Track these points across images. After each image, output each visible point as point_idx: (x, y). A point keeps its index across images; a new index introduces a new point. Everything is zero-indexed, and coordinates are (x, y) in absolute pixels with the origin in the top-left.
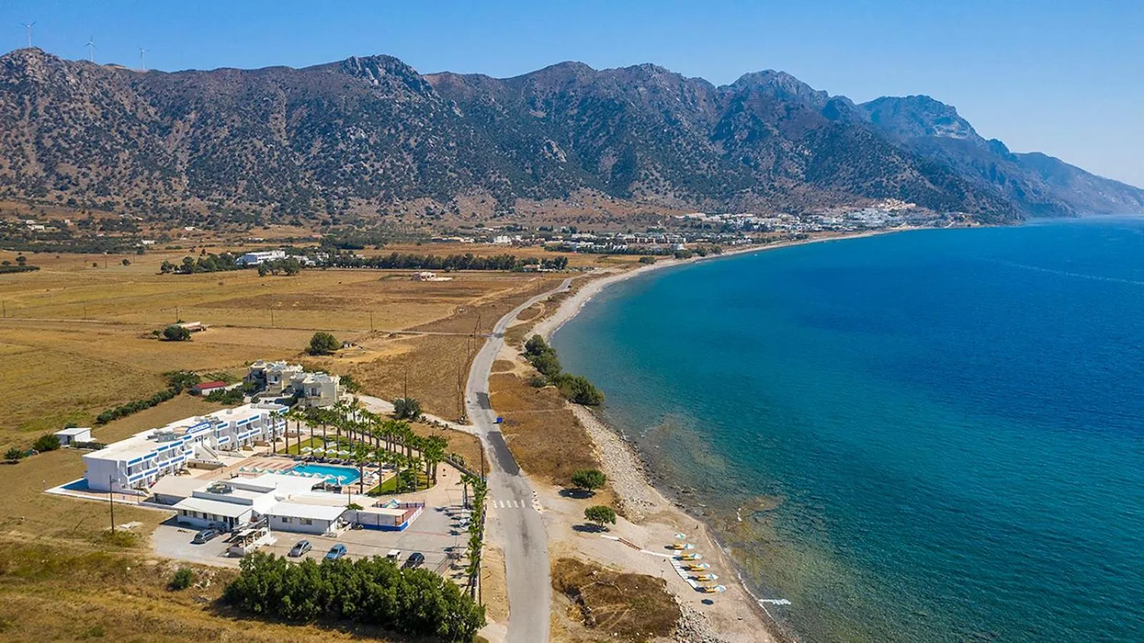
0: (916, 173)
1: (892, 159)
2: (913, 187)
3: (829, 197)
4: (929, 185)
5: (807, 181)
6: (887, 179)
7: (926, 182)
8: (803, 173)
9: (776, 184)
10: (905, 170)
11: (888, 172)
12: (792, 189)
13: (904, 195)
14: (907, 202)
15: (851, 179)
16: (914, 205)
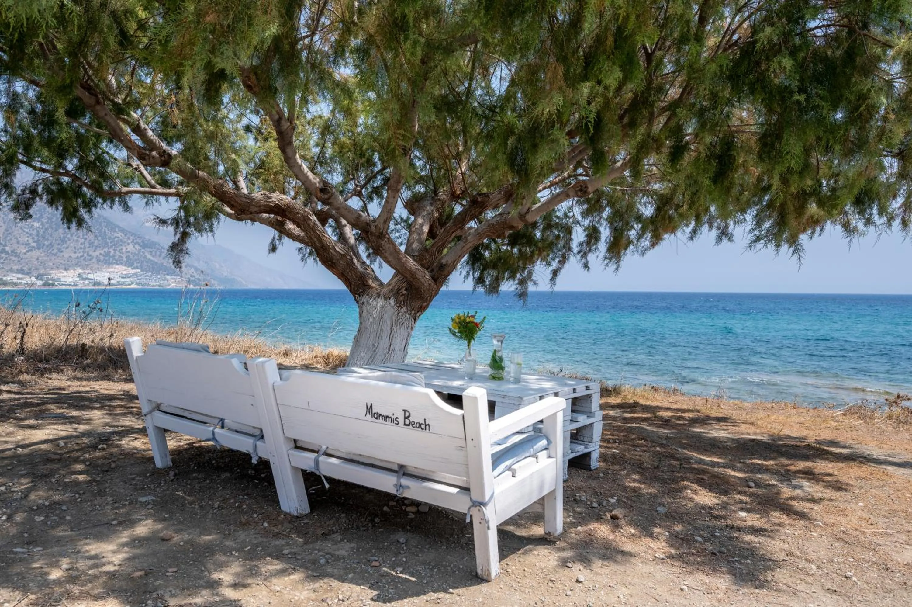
0: (137, 247)
1: (117, 235)
2: (136, 257)
3: (62, 262)
4: (149, 256)
5: (39, 249)
6: (114, 250)
7: (146, 254)
8: (34, 242)
9: (7, 248)
10: (128, 244)
11: (114, 245)
12: (25, 254)
13: (130, 263)
14: (132, 269)
15: (81, 248)
16: (139, 270)
